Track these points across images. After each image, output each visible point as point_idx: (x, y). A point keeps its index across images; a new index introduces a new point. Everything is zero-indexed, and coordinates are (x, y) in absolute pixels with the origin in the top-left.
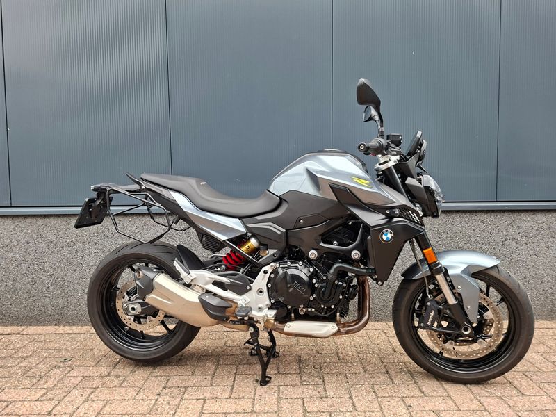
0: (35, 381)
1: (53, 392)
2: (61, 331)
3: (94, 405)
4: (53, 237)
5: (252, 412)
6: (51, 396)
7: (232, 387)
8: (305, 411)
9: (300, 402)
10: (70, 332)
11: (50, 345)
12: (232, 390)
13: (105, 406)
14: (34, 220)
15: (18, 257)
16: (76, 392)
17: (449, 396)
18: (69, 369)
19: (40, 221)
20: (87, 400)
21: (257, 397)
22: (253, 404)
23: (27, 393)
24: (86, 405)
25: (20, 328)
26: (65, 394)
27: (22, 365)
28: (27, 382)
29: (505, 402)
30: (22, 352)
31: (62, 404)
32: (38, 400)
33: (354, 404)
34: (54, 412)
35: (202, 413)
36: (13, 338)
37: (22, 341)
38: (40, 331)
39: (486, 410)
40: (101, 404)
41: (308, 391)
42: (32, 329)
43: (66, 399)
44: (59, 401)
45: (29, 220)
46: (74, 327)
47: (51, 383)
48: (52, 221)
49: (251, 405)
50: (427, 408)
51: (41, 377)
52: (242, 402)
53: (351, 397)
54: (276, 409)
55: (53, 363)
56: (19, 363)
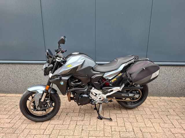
0: (7, 112)
1: (11, 116)
2: (17, 96)
3: (21, 121)
4: (12, 70)
5: (62, 124)
6: (11, 117)
7: (59, 116)
8: (76, 124)
9: (76, 121)
10: (19, 96)
11: (13, 100)
12: (59, 117)
13: (24, 121)
14: (5, 65)
15: (2, 75)
16: (17, 116)
17: (117, 121)
18: (17, 109)
19: (7, 65)
20: (20, 119)
21: (65, 120)
22: (63, 122)
23: (4, 116)
24: (19, 120)
25: (5, 94)
26: (14, 117)
27: (4, 107)
28: (5, 113)
29: (131, 124)
30: (5, 103)
31: (13, 120)
32: (7, 118)
33: (90, 123)
34: (10, 122)
35: (49, 124)
36: (3, 98)
37: (6, 99)
38: (10, 96)
39: (125, 126)
40: (23, 120)
41: (79, 118)
42: (9, 95)
43: (14, 118)
44: (12, 119)
45: (4, 65)
46: (20, 95)
47: (11, 113)
48: (11, 65)
49: (62, 122)
50: (109, 125)
51: (9, 111)
52: (61, 121)
53: (90, 121)
54: (69, 124)
55: (13, 107)
56: (4, 106)
